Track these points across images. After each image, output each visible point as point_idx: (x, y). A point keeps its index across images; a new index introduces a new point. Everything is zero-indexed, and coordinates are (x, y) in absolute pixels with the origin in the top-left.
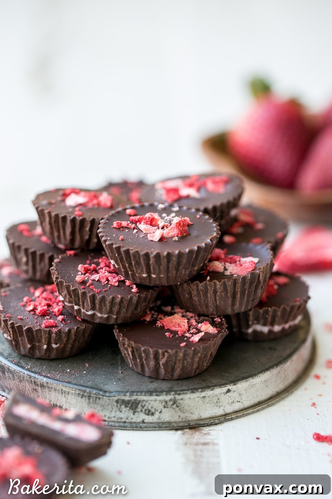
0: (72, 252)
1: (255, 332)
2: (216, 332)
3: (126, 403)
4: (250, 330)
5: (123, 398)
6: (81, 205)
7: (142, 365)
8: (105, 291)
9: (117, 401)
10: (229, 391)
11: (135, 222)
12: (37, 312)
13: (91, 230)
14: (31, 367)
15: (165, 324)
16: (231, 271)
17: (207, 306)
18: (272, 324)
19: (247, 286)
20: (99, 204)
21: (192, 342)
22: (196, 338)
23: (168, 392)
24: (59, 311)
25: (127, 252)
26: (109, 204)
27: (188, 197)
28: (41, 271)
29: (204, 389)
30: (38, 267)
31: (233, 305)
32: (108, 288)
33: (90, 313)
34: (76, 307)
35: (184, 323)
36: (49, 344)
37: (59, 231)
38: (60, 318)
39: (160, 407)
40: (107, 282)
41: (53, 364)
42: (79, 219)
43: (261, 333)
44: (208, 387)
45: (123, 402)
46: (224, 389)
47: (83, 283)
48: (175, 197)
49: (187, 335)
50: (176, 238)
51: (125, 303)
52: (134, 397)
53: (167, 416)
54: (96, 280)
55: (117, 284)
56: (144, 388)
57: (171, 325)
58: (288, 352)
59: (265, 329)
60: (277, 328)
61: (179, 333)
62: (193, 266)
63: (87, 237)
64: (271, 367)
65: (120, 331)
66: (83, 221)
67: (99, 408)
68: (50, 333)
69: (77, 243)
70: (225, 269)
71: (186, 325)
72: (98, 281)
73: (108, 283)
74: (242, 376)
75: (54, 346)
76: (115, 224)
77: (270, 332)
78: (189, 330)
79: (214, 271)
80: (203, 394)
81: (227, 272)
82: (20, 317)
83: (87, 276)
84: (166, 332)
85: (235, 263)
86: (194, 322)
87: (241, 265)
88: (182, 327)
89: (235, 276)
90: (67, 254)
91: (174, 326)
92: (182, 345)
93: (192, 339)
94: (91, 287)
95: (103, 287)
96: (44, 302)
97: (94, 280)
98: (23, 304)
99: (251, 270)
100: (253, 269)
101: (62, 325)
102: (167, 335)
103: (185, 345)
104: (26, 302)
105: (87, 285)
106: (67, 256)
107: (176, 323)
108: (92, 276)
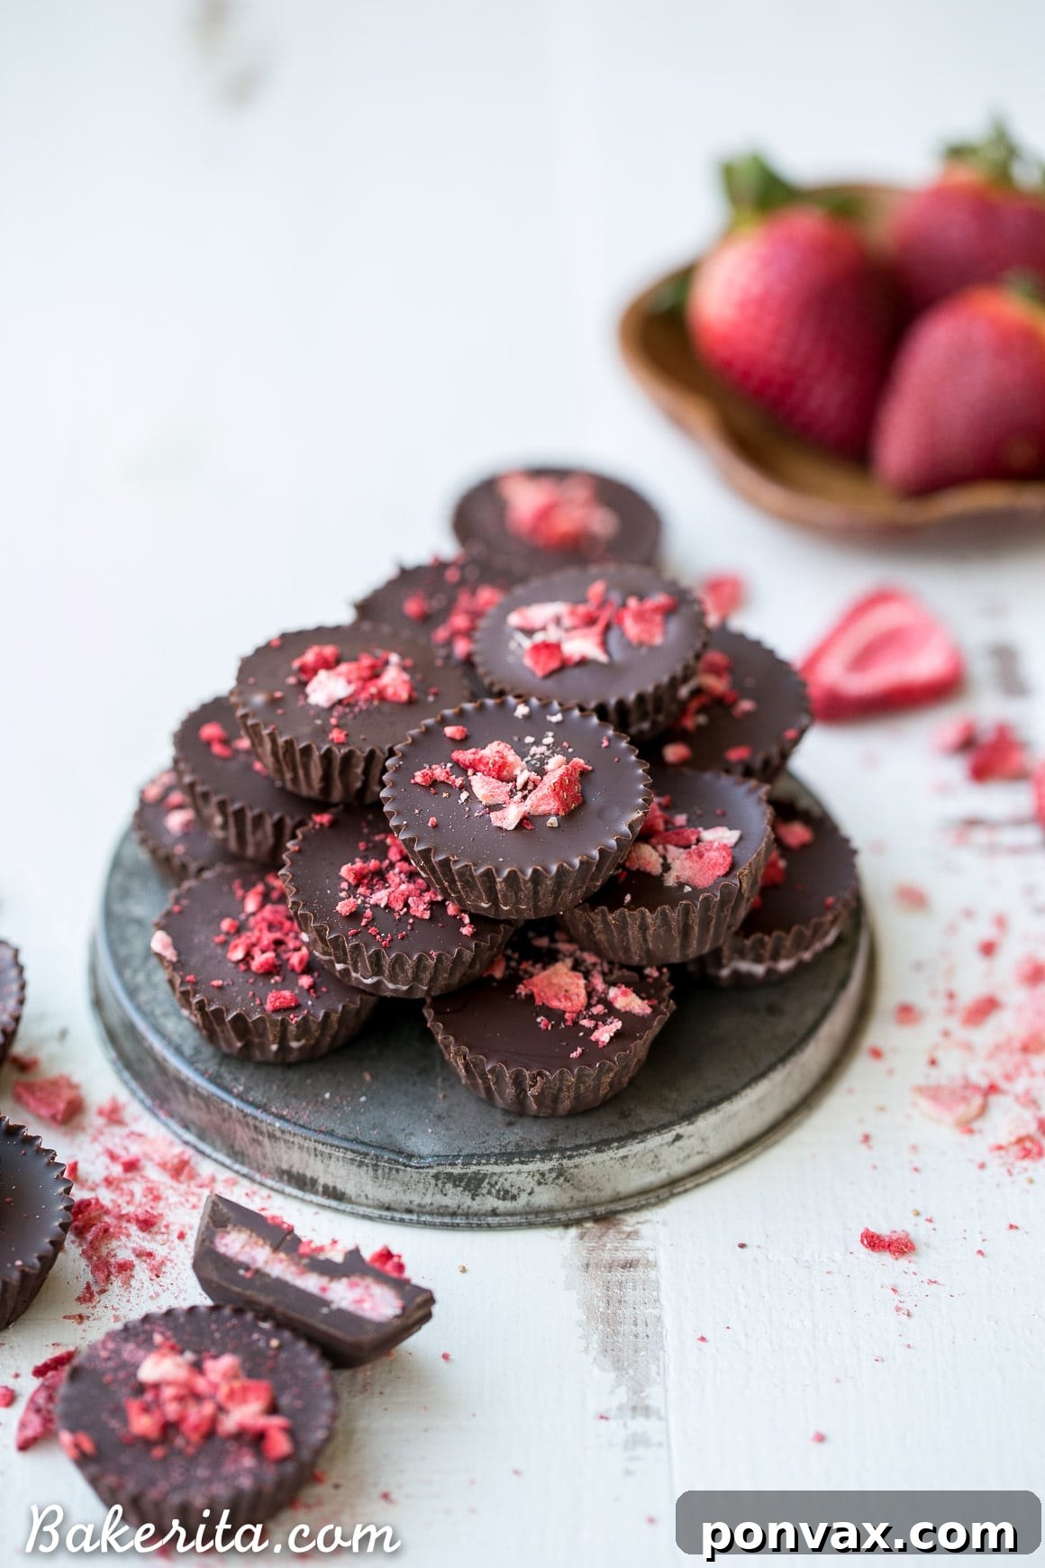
0: (325, 819)
1: (736, 974)
2: (649, 1011)
3: (456, 1180)
4: (725, 972)
5: (449, 1169)
6: (340, 702)
7: (488, 1089)
8: (403, 938)
9: (436, 1177)
10: (678, 1137)
11: (461, 768)
12: (255, 965)
13: (366, 772)
14: (247, 1090)
15: (535, 990)
16: (678, 874)
17: (627, 950)
18: (775, 957)
19: (713, 914)
20: (381, 696)
21: (597, 1042)
22: (604, 1035)
23: (545, 1155)
24: (301, 962)
25: (445, 864)
26: (404, 696)
27: (583, 662)
28: (258, 845)
29: (623, 1140)
30: (250, 838)
31: (684, 946)
32: (409, 927)
33: (369, 981)
34: (339, 967)
35: (577, 985)
36: (283, 1041)
37: (295, 771)
38: (305, 981)
39: (530, 1183)
40: (405, 909)
41: (294, 1076)
42: (340, 753)
43: (750, 976)
44: (633, 1136)
45: (449, 1176)
46: (669, 1136)
47: (355, 916)
48: (554, 664)
49: (586, 1023)
50: (553, 821)
51: (448, 964)
52: (474, 1168)
53: (545, 1197)
54: (382, 906)
55: (427, 915)
56: (493, 1145)
57: (550, 993)
58: (810, 1016)
59: (759, 970)
60: (784, 965)
61: (567, 1016)
62: (594, 879)
63: (358, 785)
64: (772, 1068)
65: (439, 1014)
66: (348, 758)
67: (397, 1187)
68: (284, 1024)
69: (337, 794)
70: (666, 867)
71: (583, 993)
72: (387, 906)
73: (407, 913)
74: (707, 1097)
75: (294, 1044)
76: (419, 777)
77: (770, 972)
78: (589, 1006)
79: (642, 869)
80: (622, 1152)
81: (670, 876)
82: (217, 983)
83: (360, 894)
84: (538, 1016)
85: (687, 847)
86: (599, 984)
87: (701, 856)
88: (574, 997)
89: (687, 889)
90: (315, 824)
91: (556, 997)
92: (574, 1055)
93: (595, 1036)
94: (372, 930)
95: (397, 925)
96: (268, 938)
97: (377, 905)
98: (222, 938)
99: (722, 872)
100: (727, 869)
101: (310, 1003)
102: (540, 1023)
103: (581, 1055)
104: (228, 933)
105: (363, 924)
106: (314, 828)
107: (560, 987)
108: (373, 896)
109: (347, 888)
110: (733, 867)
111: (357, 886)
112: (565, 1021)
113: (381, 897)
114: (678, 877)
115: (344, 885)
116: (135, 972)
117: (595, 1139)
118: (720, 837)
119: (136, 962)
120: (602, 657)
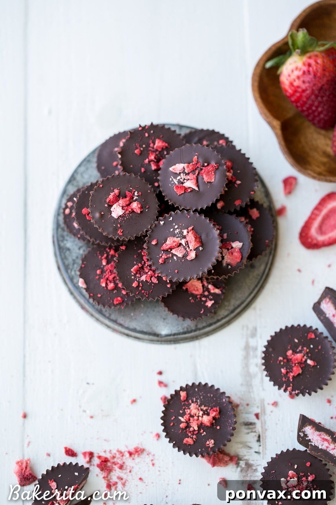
2: (220, 292)
12: (109, 288)
15: (188, 288)
20: (133, 211)
21: (207, 306)
22: (209, 304)
32: (153, 287)
35: (200, 286)
40: (151, 281)
47: (138, 286)
48: (183, 190)
49: (203, 299)
54: (144, 281)
55: (157, 282)
57: (192, 289)
61: (198, 296)
70: (223, 258)
71: (201, 288)
72: (146, 281)
78: (204, 291)
81: (224, 261)
82: (99, 296)
83: (137, 277)
84: (190, 297)
85: (228, 249)
86: (206, 284)
87: (232, 254)
88: (199, 290)
89: (230, 267)
90: (121, 250)
91: (194, 290)
92: (202, 312)
93: (207, 304)
94: (143, 292)
95: (149, 287)
96: (111, 278)
97: (143, 281)
98: (97, 277)
99: (239, 260)
100: (240, 260)
101: (126, 299)
102: (191, 300)
103: (204, 312)
104: (99, 275)
105: (140, 289)
106: (121, 251)
107: (195, 286)
108: (141, 278)
109: (133, 275)
110: (242, 259)
111: (137, 273)
112: (198, 298)
113: (143, 278)
114: (226, 262)
115: (133, 274)
116: (71, 271)
117: (208, 323)
118: (237, 245)
119: (71, 267)
120: (197, 189)
